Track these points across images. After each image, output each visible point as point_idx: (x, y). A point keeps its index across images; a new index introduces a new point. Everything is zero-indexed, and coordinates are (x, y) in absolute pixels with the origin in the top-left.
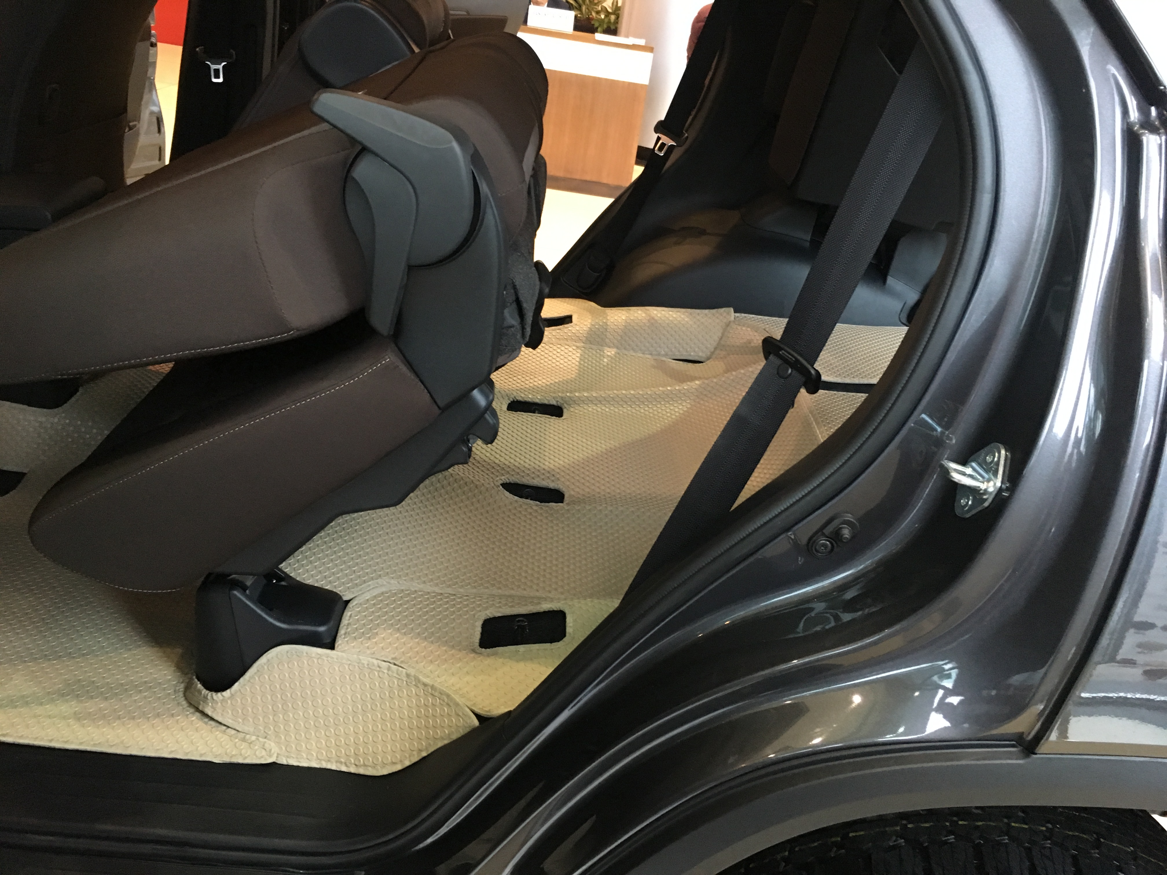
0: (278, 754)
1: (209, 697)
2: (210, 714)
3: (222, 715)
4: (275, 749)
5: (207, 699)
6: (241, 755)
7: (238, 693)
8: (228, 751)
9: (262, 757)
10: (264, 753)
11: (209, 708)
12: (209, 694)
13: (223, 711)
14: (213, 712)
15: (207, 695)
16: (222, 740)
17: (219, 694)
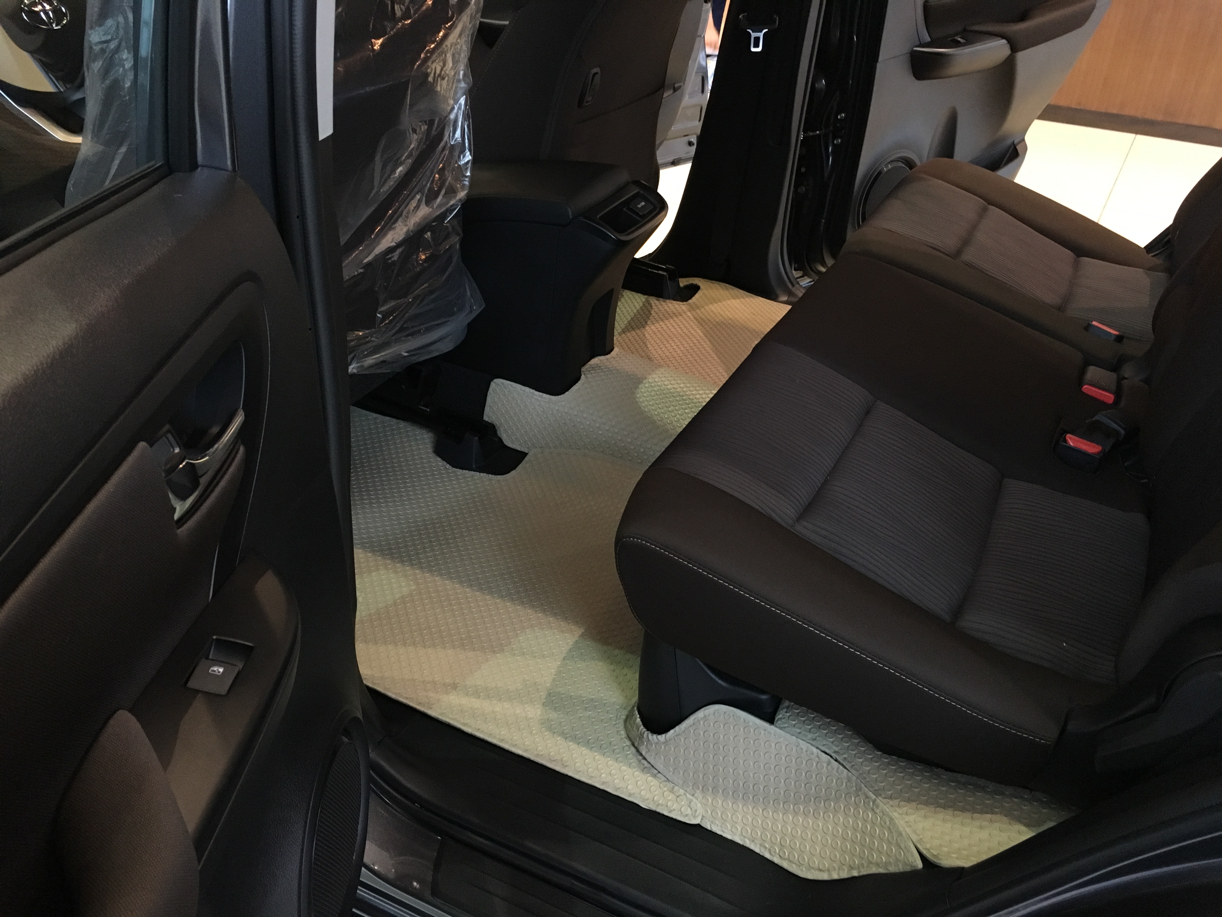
0: (703, 816)
1: (645, 736)
2: (644, 753)
3: (654, 758)
4: (700, 811)
5: (643, 737)
6: (667, 806)
7: (673, 741)
8: (655, 798)
9: (687, 815)
10: (689, 811)
11: (644, 747)
12: (646, 733)
13: (656, 755)
14: (646, 752)
15: (644, 733)
16: (652, 784)
17: (655, 736)
